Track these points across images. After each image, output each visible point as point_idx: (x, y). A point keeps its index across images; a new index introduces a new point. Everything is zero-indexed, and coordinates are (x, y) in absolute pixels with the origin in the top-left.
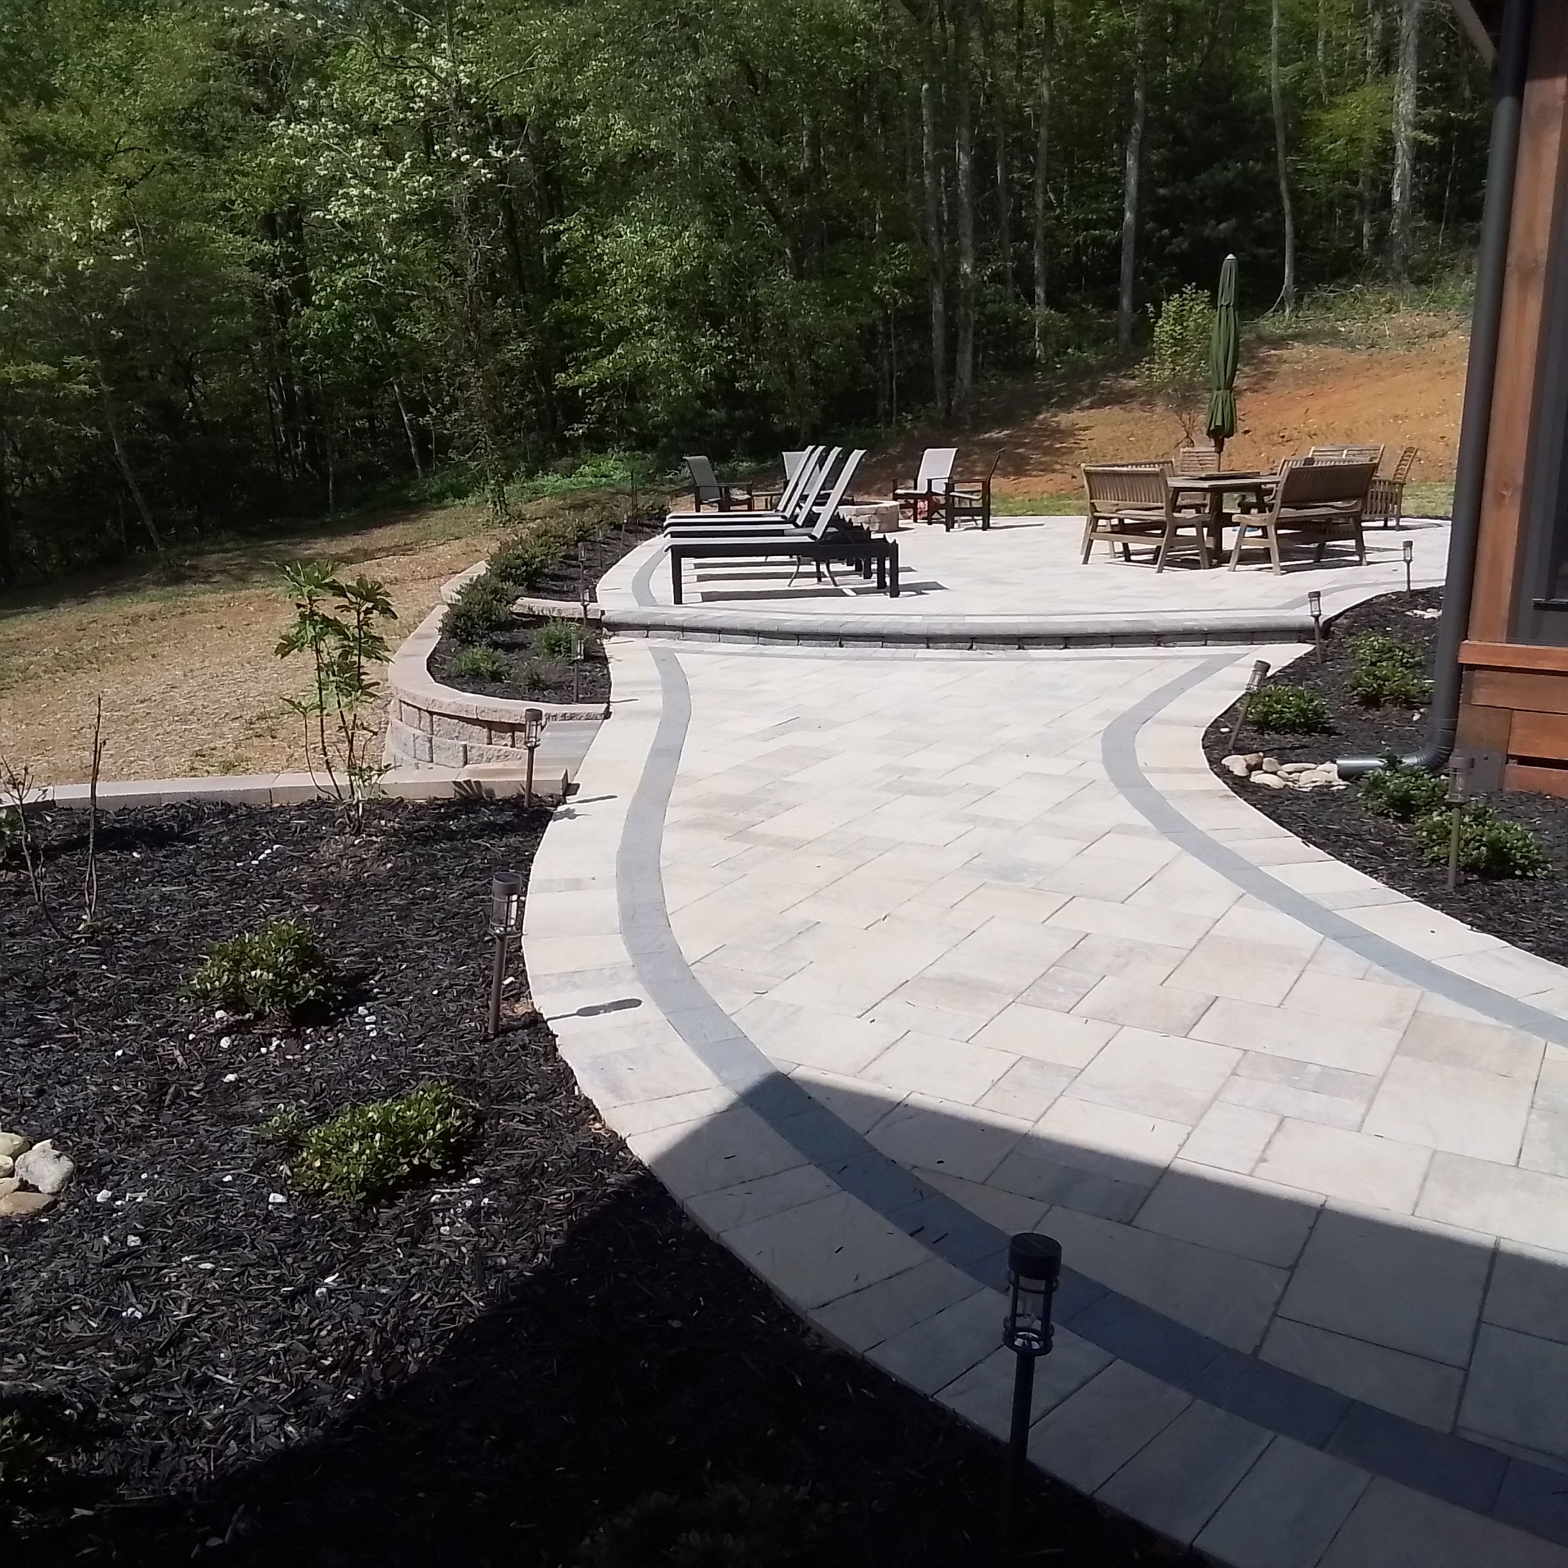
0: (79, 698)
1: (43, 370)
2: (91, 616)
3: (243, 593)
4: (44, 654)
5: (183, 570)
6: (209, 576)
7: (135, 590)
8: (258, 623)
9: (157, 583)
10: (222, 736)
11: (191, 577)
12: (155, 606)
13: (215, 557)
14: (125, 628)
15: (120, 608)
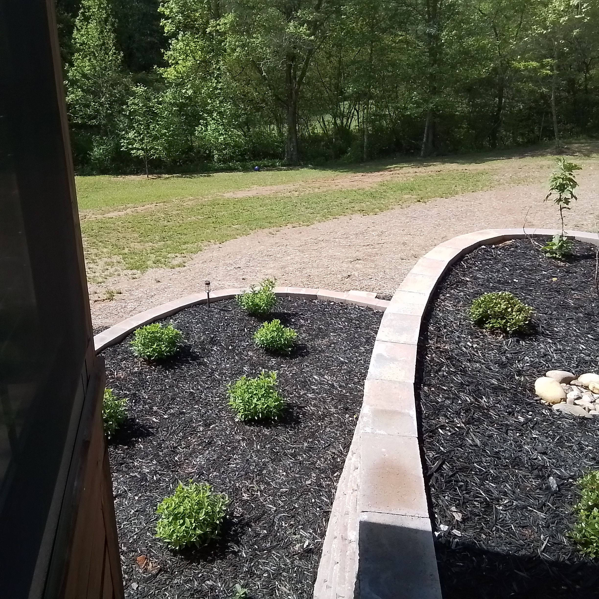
0: (521, 195)
1: (535, 64)
2: (524, 164)
3: (588, 161)
4: (505, 176)
5: (563, 149)
6: (574, 153)
7: (542, 155)
8: (594, 175)
9: (552, 154)
10: (586, 220)
11: (566, 152)
12: (550, 162)
13: (576, 145)
14: (537, 170)
15: (536, 161)
